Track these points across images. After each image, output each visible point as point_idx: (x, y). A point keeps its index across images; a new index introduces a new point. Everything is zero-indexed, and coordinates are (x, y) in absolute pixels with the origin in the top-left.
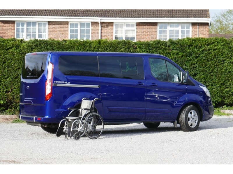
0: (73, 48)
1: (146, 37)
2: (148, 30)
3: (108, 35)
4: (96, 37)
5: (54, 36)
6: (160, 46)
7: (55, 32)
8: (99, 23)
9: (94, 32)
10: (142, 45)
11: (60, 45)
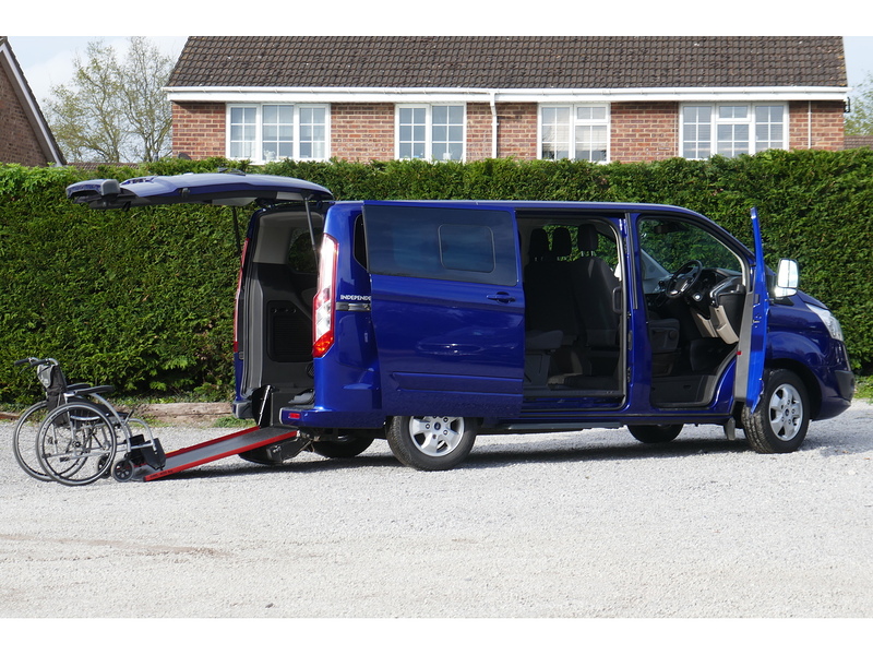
0: (405, 188)
1: (644, 148)
2: (649, 126)
3: (522, 145)
4: (481, 150)
5: (349, 150)
6: (685, 177)
7: (351, 136)
8: (492, 104)
9: (477, 136)
10: (627, 175)
11: (363, 178)
